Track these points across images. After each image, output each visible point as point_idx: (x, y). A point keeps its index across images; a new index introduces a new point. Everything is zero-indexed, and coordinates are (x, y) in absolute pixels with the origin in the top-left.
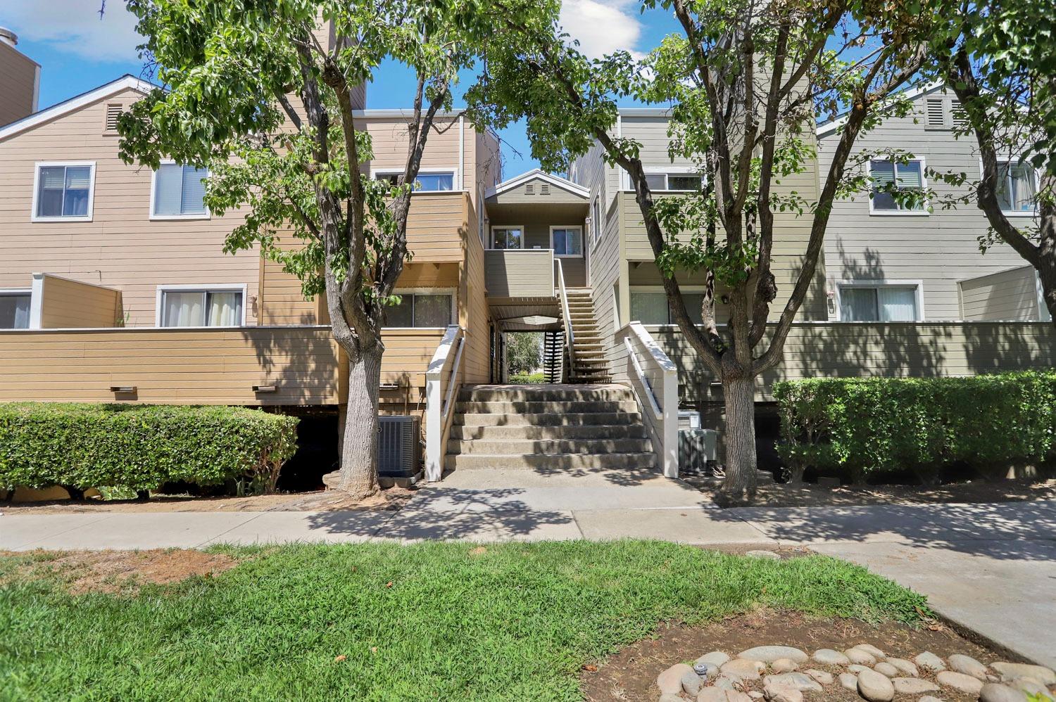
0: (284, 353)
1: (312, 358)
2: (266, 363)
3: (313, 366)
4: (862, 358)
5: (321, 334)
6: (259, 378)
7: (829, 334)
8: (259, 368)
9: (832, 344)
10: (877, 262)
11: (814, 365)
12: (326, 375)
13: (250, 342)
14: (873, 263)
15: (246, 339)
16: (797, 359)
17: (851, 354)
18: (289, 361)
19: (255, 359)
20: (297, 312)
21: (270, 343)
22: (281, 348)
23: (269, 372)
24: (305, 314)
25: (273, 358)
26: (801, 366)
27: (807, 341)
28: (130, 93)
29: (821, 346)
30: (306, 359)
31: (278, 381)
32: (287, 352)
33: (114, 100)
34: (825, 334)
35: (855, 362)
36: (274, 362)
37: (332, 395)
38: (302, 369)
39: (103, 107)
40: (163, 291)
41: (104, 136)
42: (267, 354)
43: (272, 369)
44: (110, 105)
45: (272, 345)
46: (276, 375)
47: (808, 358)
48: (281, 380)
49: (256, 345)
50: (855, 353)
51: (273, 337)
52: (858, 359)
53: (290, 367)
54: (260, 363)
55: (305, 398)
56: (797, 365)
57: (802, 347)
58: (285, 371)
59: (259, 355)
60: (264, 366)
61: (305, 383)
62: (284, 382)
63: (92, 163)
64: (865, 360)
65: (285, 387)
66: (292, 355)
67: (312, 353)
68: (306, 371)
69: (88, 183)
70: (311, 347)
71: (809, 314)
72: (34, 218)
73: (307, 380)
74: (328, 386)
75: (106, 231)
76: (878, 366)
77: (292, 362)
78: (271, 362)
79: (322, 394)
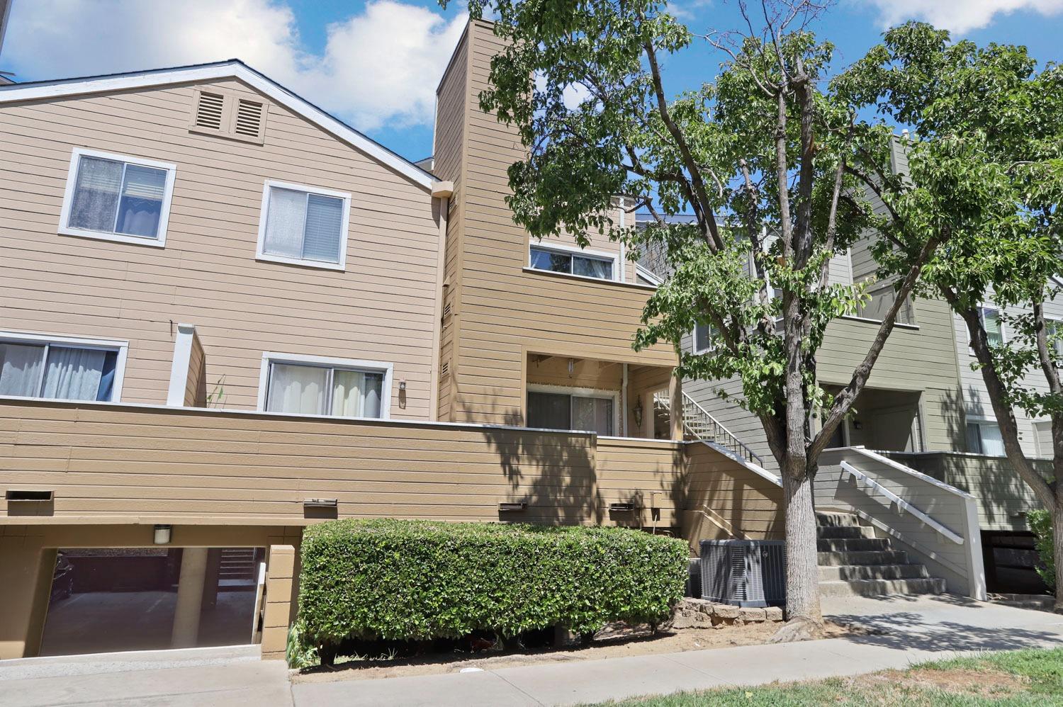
0: (534, 463)
1: (566, 469)
2: (513, 474)
3: (567, 480)
4: (1021, 490)
5: (577, 441)
6: (504, 493)
7: (998, 468)
8: (506, 480)
9: (999, 476)
10: (978, 399)
11: (990, 496)
12: (582, 492)
13: (493, 446)
14: (976, 400)
15: (489, 442)
16: (977, 489)
17: (1013, 486)
18: (540, 473)
19: (500, 470)
20: (501, 410)
21: (518, 448)
22: (531, 456)
23: (516, 486)
24: (510, 413)
25: (520, 467)
26: (981, 497)
27: (983, 473)
28: (234, 84)
29: (993, 478)
30: (560, 471)
31: (527, 498)
32: (538, 462)
33: (211, 88)
34: (994, 467)
35: (1016, 494)
36: (523, 473)
37: (590, 516)
38: (555, 484)
39: (194, 93)
40: (271, 361)
41: (191, 132)
42: (514, 462)
43: (520, 482)
44: (203, 93)
45: (520, 451)
46: (524, 490)
47: (985, 489)
48: (531, 496)
49: (500, 450)
50: (1016, 485)
51: (521, 442)
52: (1018, 492)
53: (542, 480)
54: (505, 474)
55: (558, 520)
56: (978, 495)
57: (980, 478)
58: (536, 485)
59: (503, 464)
60: (510, 478)
61: (558, 501)
62: (534, 498)
63: (173, 166)
64: (1023, 492)
65: (536, 505)
66: (544, 465)
67: (567, 464)
68: (560, 486)
69: (162, 193)
70: (565, 456)
71: (956, 446)
72: (63, 227)
73: (560, 497)
74: (585, 505)
75: (184, 264)
76: (1032, 499)
77: (544, 474)
78: (517, 473)
79: (578, 515)
